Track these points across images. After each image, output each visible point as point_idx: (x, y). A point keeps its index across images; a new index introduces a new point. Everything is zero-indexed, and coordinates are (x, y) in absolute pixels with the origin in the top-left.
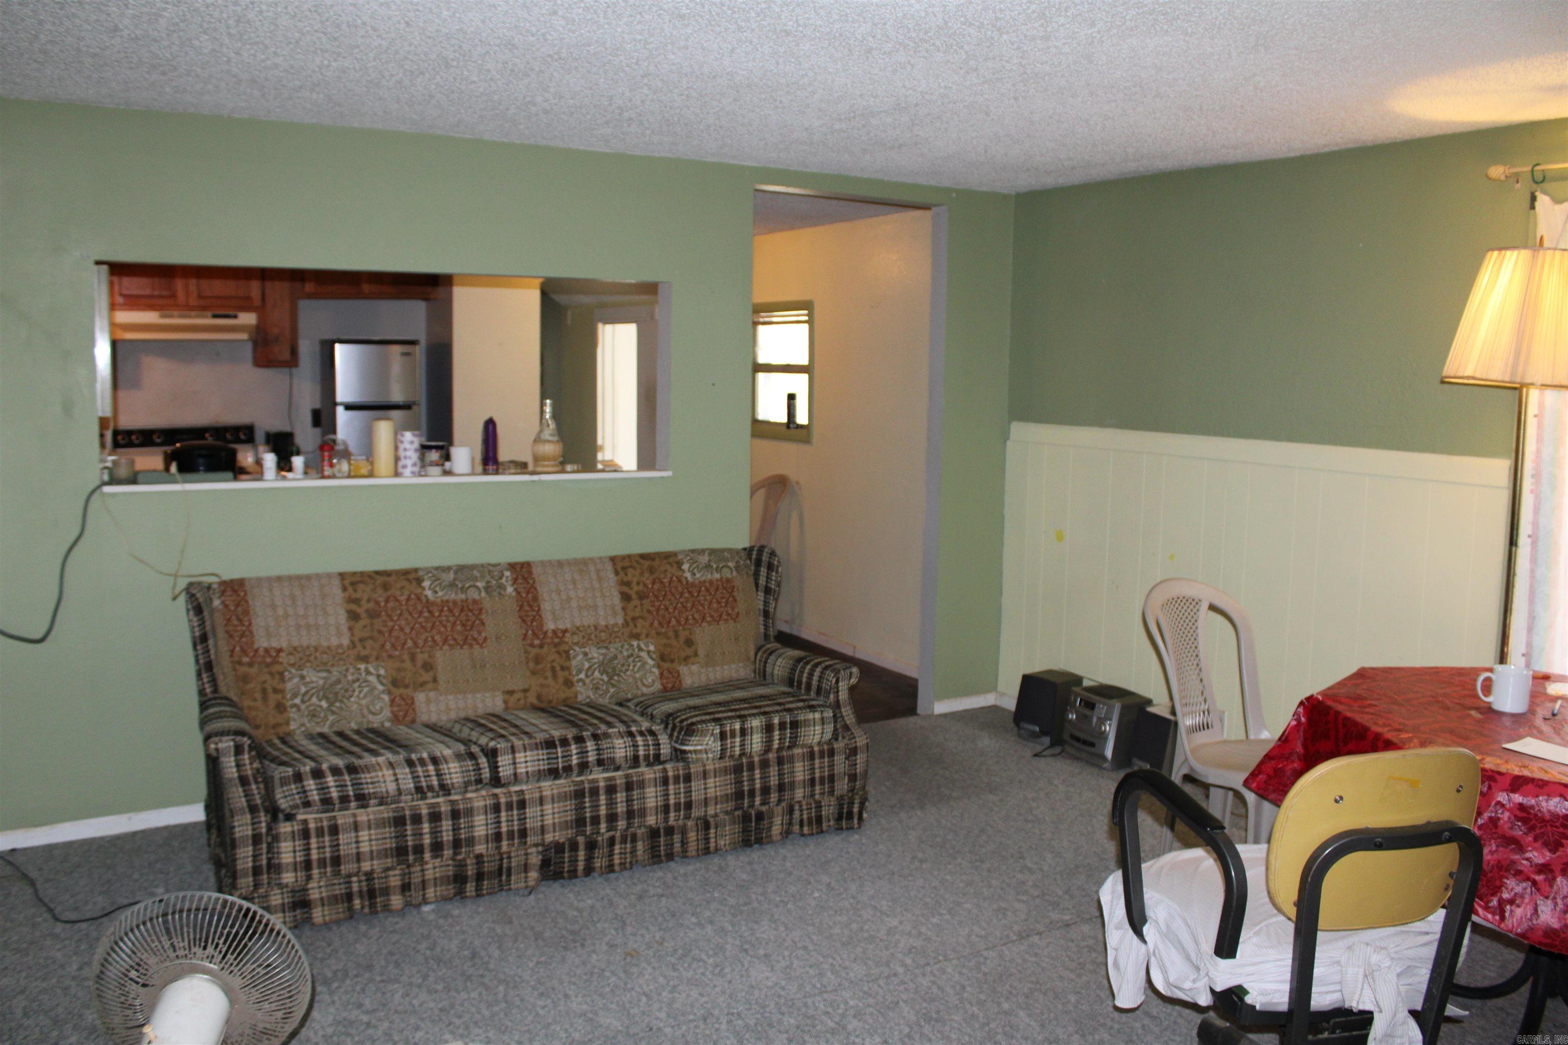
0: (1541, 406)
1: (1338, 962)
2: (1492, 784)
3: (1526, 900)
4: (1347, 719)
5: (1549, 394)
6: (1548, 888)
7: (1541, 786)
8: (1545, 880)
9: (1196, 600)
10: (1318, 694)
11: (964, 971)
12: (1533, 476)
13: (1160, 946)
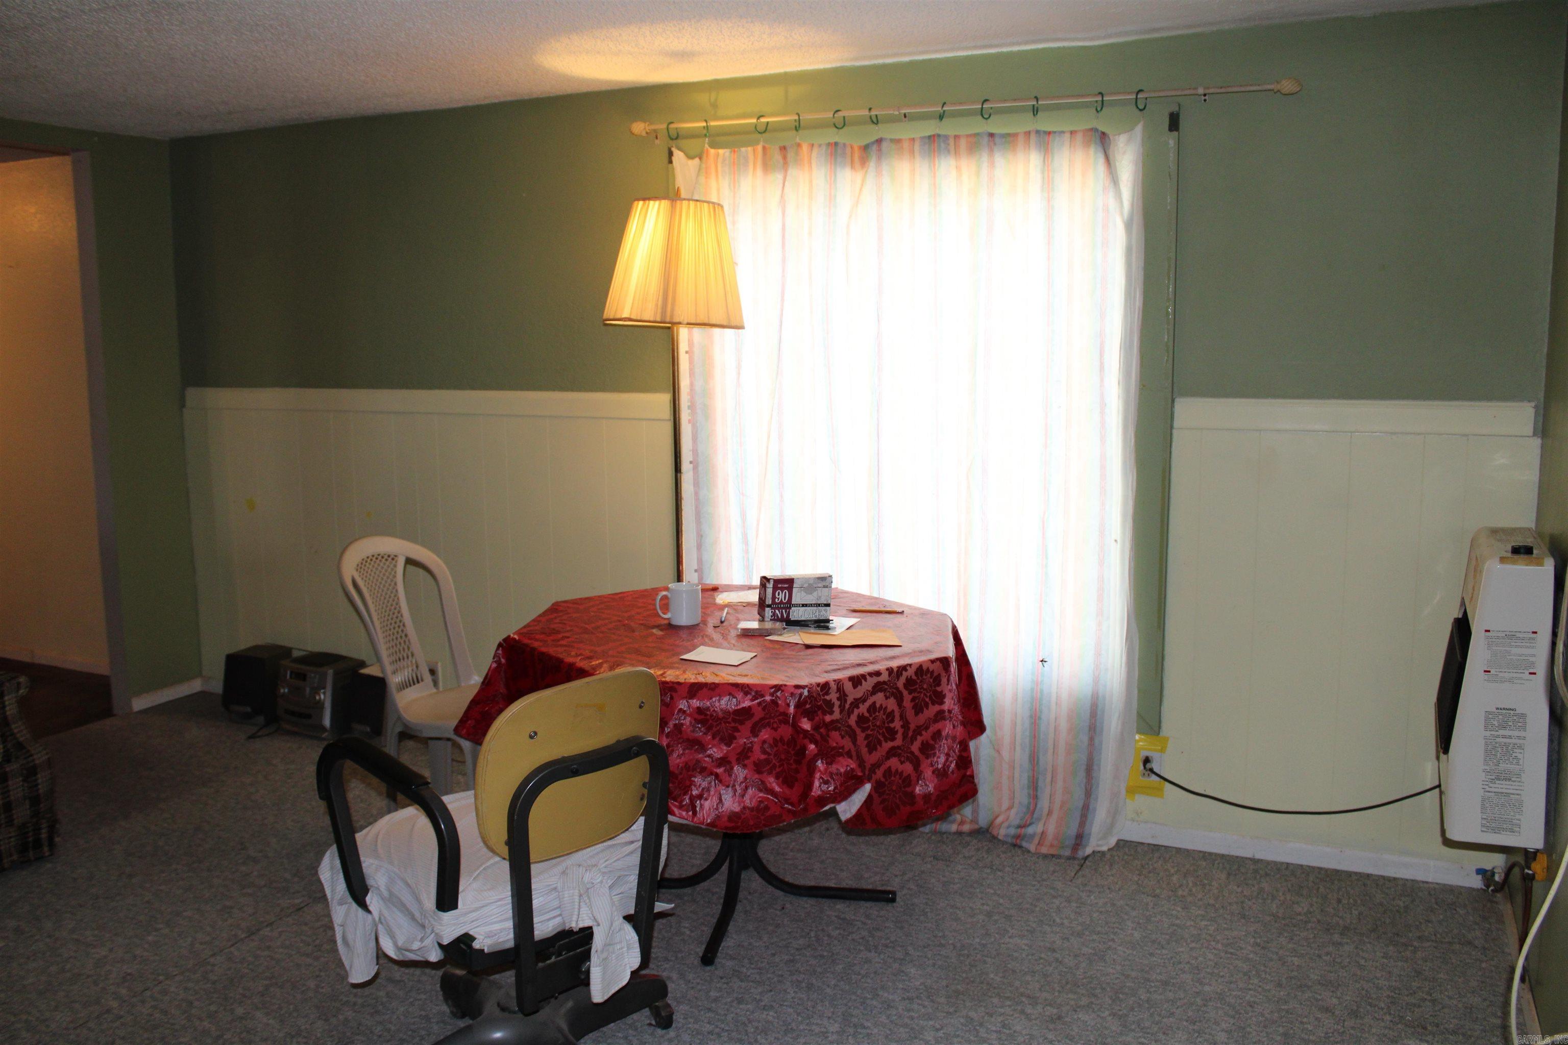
0: (691, 343)
1: (555, 888)
2: (674, 694)
3: (712, 793)
4: (543, 653)
5: (696, 331)
6: (728, 778)
7: (713, 689)
8: (725, 771)
9: (392, 556)
10: (514, 634)
11: (190, 985)
12: (689, 407)
13: (386, 913)
